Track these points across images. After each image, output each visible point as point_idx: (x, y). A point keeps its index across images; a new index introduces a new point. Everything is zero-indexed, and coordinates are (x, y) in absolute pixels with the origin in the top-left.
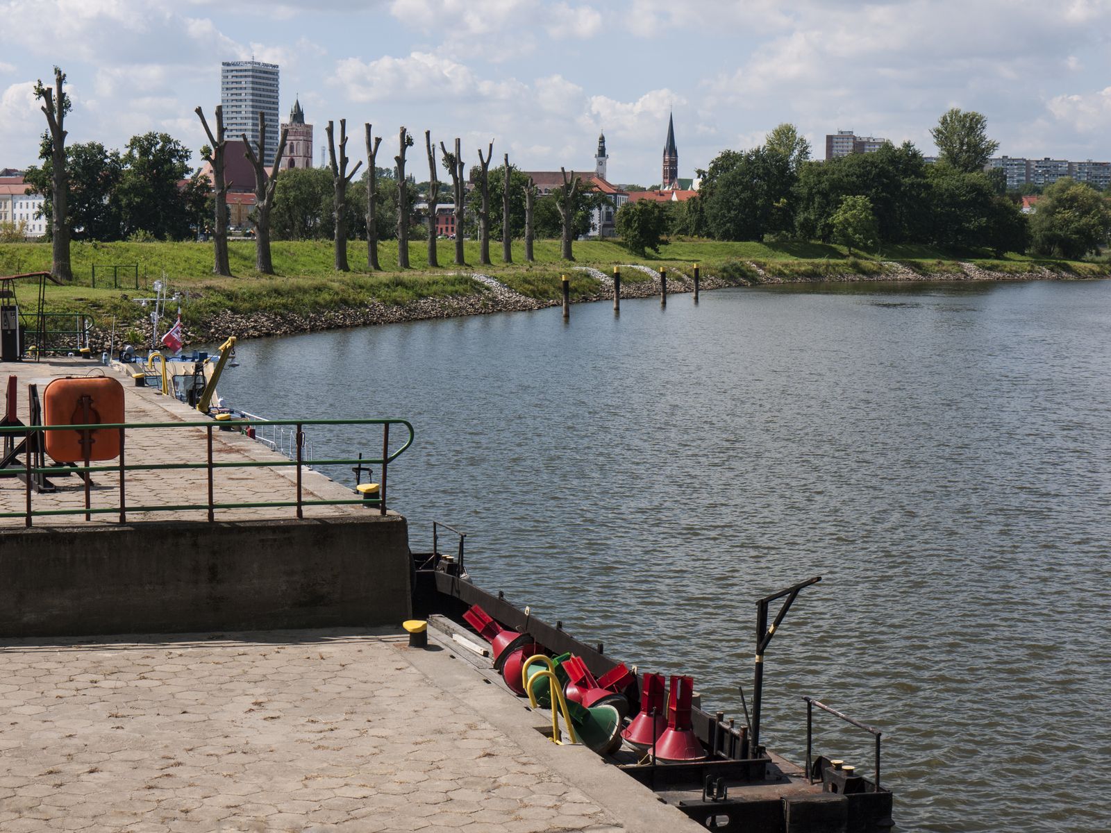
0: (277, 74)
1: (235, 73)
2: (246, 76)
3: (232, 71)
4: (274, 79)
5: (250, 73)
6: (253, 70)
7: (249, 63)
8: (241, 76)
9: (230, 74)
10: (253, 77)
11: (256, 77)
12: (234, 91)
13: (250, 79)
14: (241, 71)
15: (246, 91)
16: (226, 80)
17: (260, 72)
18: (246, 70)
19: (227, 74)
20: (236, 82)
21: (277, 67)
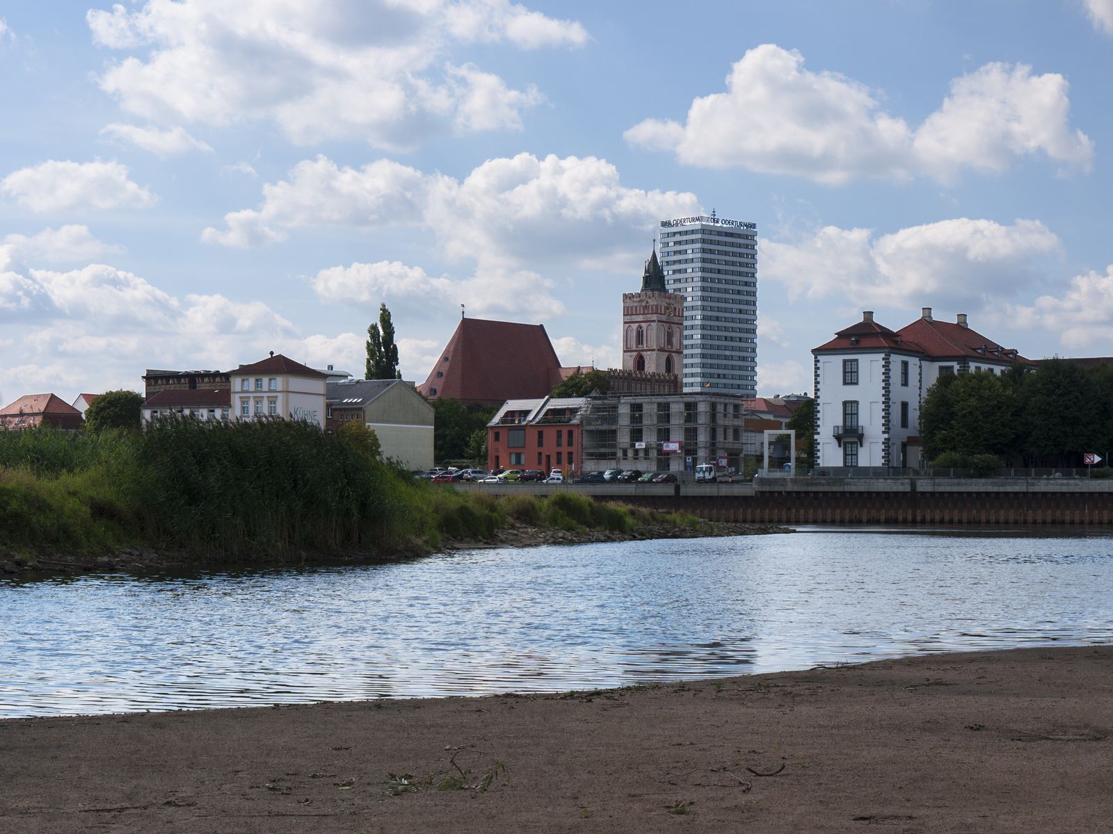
0: (751, 237)
1: (678, 238)
2: (693, 241)
3: (674, 234)
4: (747, 246)
5: (699, 236)
6: (703, 230)
7: (698, 219)
8: (687, 242)
9: (671, 241)
10: (704, 241)
11: (711, 242)
12: (677, 267)
13: (699, 245)
14: (686, 233)
15: (694, 265)
16: (667, 249)
17: (719, 233)
18: (693, 232)
19: (666, 240)
20: (680, 252)
21: (753, 226)
